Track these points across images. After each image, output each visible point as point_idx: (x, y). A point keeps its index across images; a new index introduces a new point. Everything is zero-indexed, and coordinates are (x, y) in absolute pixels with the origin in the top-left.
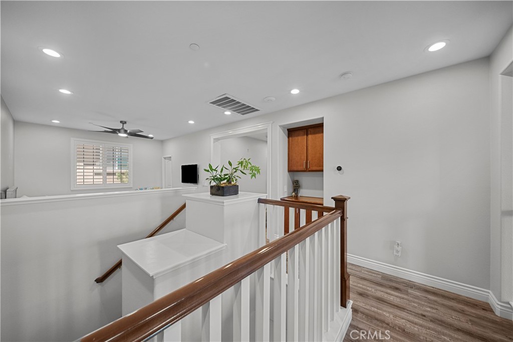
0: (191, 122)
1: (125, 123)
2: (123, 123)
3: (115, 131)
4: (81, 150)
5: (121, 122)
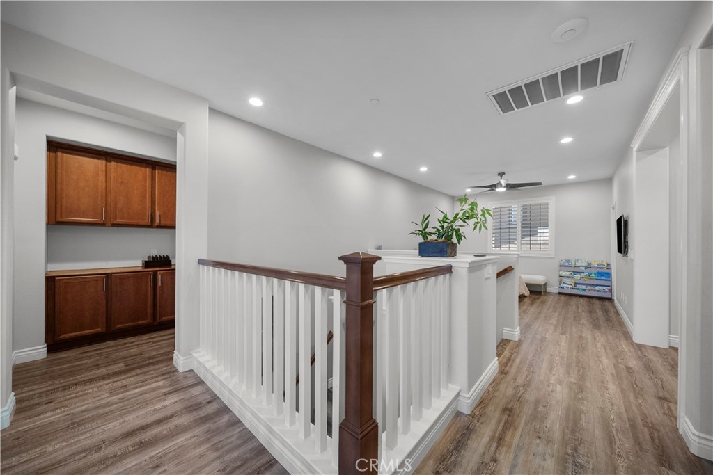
0: (566, 140)
1: (504, 174)
2: (501, 174)
3: (493, 187)
4: (497, 213)
5: (499, 174)
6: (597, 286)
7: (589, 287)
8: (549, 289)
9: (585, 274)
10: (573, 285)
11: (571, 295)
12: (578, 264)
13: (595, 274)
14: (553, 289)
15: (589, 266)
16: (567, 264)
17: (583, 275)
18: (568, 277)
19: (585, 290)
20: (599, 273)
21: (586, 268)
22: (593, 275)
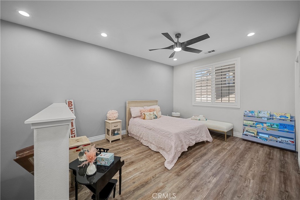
6: (279, 137)
7: (271, 137)
8: (235, 134)
9: (268, 124)
10: (256, 133)
11: (253, 142)
12: (260, 115)
13: (277, 125)
14: (238, 134)
15: (271, 117)
16: (250, 114)
17: (265, 125)
18: (251, 126)
19: (267, 139)
20: (281, 125)
21: (269, 119)
22: (275, 126)
